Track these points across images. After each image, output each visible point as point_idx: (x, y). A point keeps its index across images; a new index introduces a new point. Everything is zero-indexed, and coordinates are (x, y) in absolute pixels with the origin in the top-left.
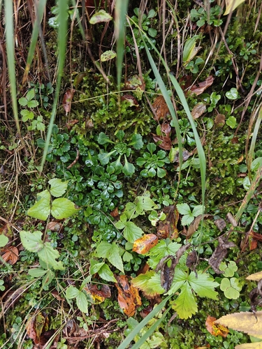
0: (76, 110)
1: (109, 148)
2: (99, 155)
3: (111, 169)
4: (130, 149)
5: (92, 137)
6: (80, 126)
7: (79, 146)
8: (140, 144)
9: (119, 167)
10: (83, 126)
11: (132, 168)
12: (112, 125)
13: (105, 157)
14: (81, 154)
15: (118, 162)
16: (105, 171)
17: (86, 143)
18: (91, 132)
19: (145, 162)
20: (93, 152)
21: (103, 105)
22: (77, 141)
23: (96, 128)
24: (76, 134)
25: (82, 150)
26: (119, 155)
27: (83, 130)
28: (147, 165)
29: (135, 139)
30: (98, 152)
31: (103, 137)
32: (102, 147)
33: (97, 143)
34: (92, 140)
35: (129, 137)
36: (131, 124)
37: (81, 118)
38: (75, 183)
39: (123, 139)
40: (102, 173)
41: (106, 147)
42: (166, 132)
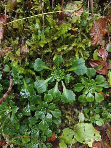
0: (10, 37)
1: (45, 74)
2: (35, 83)
3: (49, 97)
4: (69, 76)
5: (27, 63)
6: (14, 53)
7: (13, 74)
8: (83, 69)
9: (57, 94)
10: (18, 53)
11: (72, 95)
12: (50, 50)
13: (42, 84)
14: (16, 83)
15: (56, 89)
16: (43, 100)
17: (21, 71)
18: (26, 59)
19: (83, 88)
20: (29, 80)
21: (39, 31)
22: (11, 68)
23: (32, 53)
24: (10, 61)
25: (17, 79)
26: (55, 81)
27: (17, 57)
28: (85, 91)
29: (76, 64)
30: (34, 79)
31: (39, 63)
32: (38, 74)
33: (33, 69)
34: (28, 67)
35: (69, 63)
36: (71, 48)
37: (15, 45)
38: (11, 113)
39: (60, 65)
40: (39, 102)
41: (42, 74)
42: (103, 56)
